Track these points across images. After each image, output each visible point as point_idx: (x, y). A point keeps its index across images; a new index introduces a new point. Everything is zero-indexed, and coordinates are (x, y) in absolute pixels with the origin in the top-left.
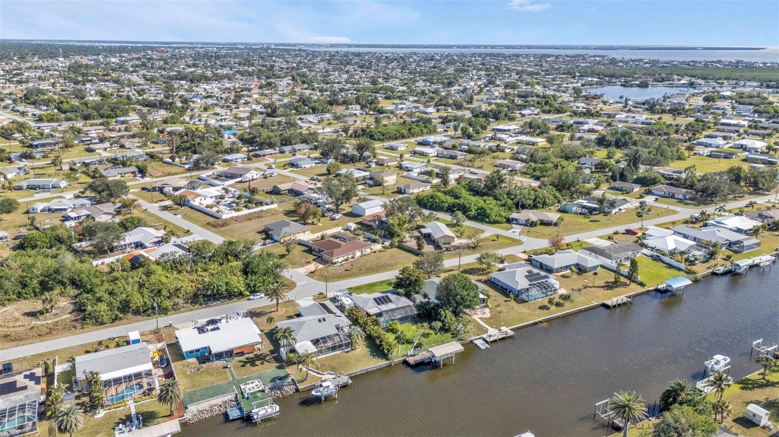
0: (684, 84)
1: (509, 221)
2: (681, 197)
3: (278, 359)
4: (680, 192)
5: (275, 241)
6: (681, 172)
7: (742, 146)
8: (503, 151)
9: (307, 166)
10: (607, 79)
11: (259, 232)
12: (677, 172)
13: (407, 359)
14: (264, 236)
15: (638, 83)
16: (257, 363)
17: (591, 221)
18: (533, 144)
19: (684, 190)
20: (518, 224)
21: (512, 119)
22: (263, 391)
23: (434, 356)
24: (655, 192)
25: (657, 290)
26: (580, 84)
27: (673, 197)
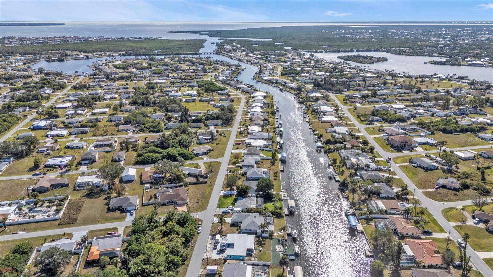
0: (83, 57)
1: (197, 155)
2: (220, 124)
3: (266, 238)
4: (219, 122)
5: (134, 210)
6: (201, 113)
7: (189, 94)
8: (100, 121)
9: (4, 168)
10: (27, 56)
11: (107, 212)
12: (199, 113)
13: (286, 213)
14: (119, 212)
15: (56, 58)
16: (263, 243)
17: (217, 144)
18: (104, 113)
19: (219, 121)
20: (201, 155)
21: (48, 98)
22: (283, 247)
23: (292, 207)
24: (210, 125)
25: (280, 160)
26: (22, 63)
27: (217, 125)
